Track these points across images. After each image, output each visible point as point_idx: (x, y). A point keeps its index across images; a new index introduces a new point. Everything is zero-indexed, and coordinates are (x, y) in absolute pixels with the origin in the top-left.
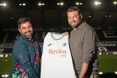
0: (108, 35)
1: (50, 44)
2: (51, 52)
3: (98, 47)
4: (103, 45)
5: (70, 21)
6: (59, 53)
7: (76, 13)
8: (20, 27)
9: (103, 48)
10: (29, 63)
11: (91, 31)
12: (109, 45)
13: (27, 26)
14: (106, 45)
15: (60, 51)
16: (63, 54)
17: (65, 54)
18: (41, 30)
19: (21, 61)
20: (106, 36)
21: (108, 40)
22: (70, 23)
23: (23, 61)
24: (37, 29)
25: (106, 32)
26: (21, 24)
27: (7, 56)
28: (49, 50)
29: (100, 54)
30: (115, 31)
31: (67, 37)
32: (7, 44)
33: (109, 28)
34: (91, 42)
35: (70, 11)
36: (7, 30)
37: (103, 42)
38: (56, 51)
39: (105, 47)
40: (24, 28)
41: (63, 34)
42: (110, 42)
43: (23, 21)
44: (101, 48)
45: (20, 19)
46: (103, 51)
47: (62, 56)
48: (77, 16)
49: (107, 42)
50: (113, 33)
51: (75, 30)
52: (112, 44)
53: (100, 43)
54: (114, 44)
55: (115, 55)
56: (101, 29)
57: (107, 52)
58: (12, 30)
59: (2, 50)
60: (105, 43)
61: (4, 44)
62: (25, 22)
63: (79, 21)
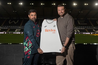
0: (80, 23)
1: (46, 26)
2: (46, 31)
3: (75, 29)
4: (77, 29)
5: (59, 12)
6: (51, 31)
7: (63, 7)
8: (30, 14)
9: (77, 30)
10: (33, 36)
11: (72, 19)
12: (81, 29)
13: (34, 15)
14: (79, 29)
15: (52, 30)
16: (53, 32)
17: (55, 32)
18: (42, 19)
19: (28, 35)
20: (79, 24)
21: (80, 25)
22: (59, 14)
23: (29, 35)
24: (40, 19)
25: (79, 21)
26: (31, 13)
27: (22, 33)
28: (45, 30)
29: (76, 33)
30: (85, 21)
31: (56, 21)
32: (22, 26)
33: (81, 19)
34: (72, 25)
35: (59, 6)
36: (23, 18)
37: (77, 27)
38: (49, 30)
39: (78, 29)
40: (32, 15)
41: (53, 20)
42: (81, 27)
43: (32, 11)
44: (76, 30)
45: (31, 10)
46: (77, 32)
47: (53, 33)
48: (63, 9)
49: (79, 27)
50: (84, 22)
51: (62, 18)
52: (82, 28)
53: (76, 27)
54: (84, 28)
55: (84, 34)
56: (76, 19)
57: (80, 33)
58: (25, 18)
59: (20, 30)
60: (79, 28)
61: (21, 27)
62: (33, 12)
63: (64, 12)
